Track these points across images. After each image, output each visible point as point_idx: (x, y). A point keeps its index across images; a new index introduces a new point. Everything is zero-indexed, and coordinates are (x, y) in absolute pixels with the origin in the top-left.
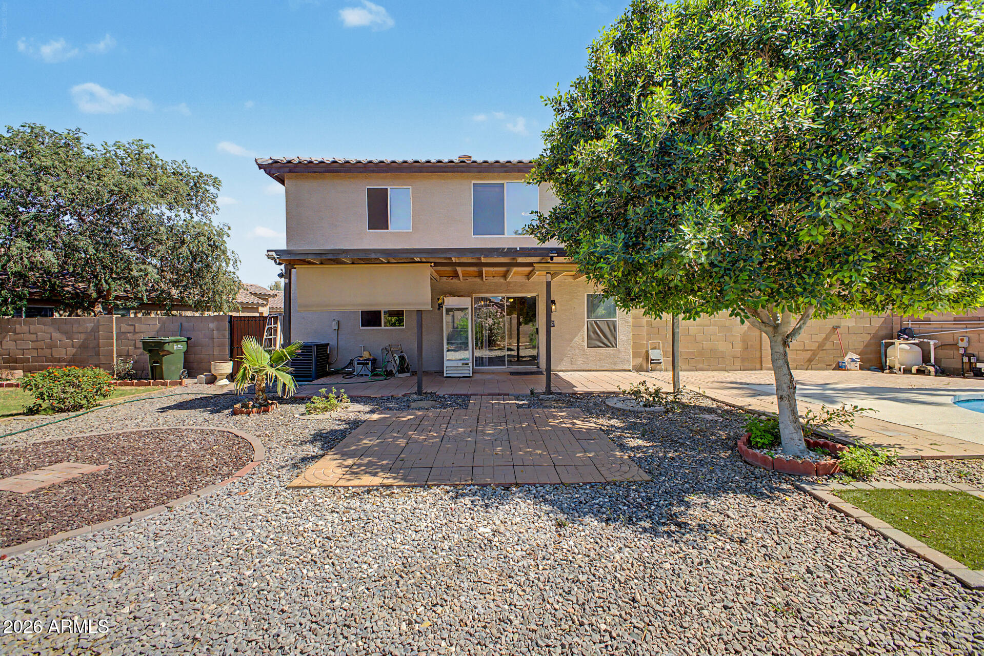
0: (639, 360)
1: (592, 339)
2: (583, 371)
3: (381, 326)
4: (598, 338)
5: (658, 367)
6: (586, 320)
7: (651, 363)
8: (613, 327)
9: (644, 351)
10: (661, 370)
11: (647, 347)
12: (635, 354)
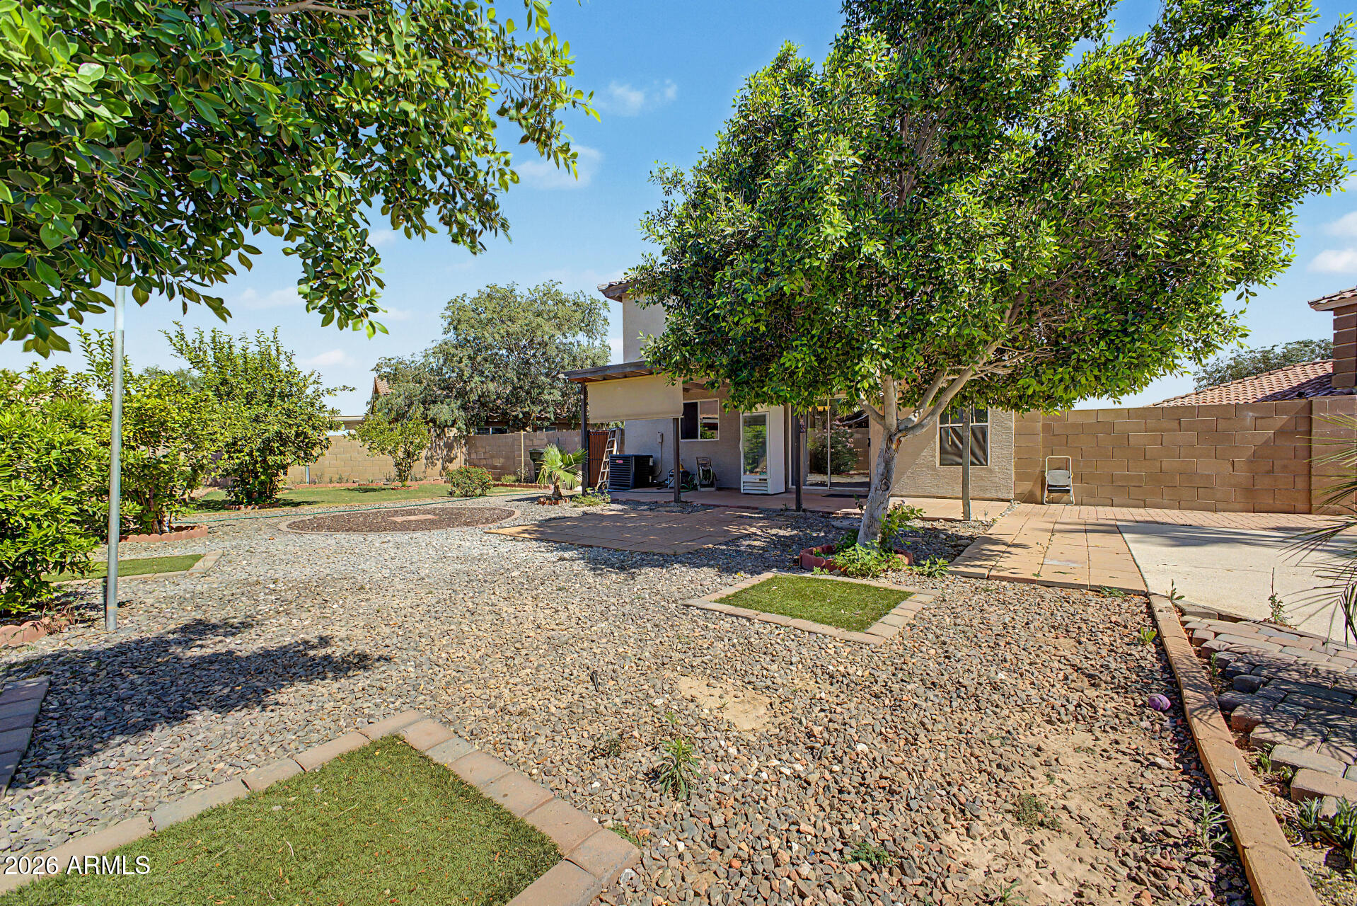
0: (1027, 486)
1: (948, 453)
2: (934, 497)
3: (696, 437)
4: (956, 451)
5: (1065, 497)
6: (939, 426)
7: (1049, 491)
8: (981, 438)
9: (1038, 470)
10: (1069, 503)
11: (1044, 466)
12: (1021, 477)
